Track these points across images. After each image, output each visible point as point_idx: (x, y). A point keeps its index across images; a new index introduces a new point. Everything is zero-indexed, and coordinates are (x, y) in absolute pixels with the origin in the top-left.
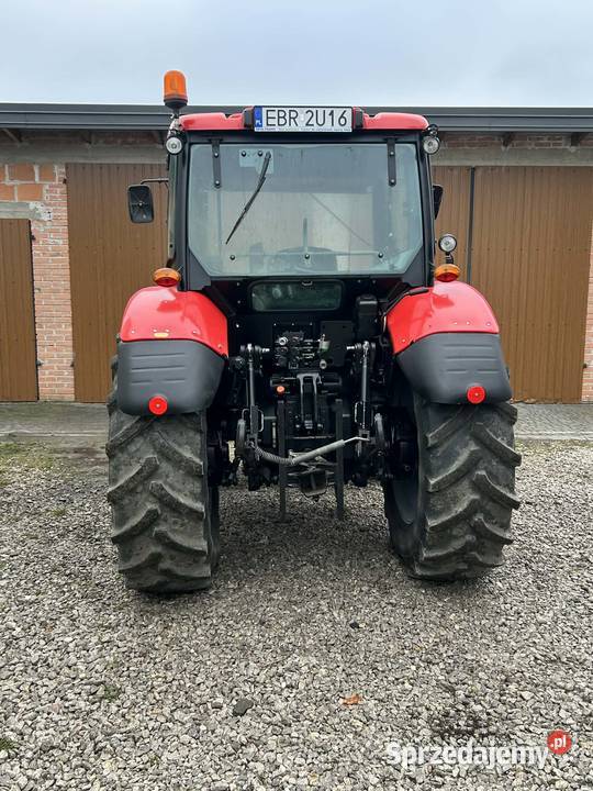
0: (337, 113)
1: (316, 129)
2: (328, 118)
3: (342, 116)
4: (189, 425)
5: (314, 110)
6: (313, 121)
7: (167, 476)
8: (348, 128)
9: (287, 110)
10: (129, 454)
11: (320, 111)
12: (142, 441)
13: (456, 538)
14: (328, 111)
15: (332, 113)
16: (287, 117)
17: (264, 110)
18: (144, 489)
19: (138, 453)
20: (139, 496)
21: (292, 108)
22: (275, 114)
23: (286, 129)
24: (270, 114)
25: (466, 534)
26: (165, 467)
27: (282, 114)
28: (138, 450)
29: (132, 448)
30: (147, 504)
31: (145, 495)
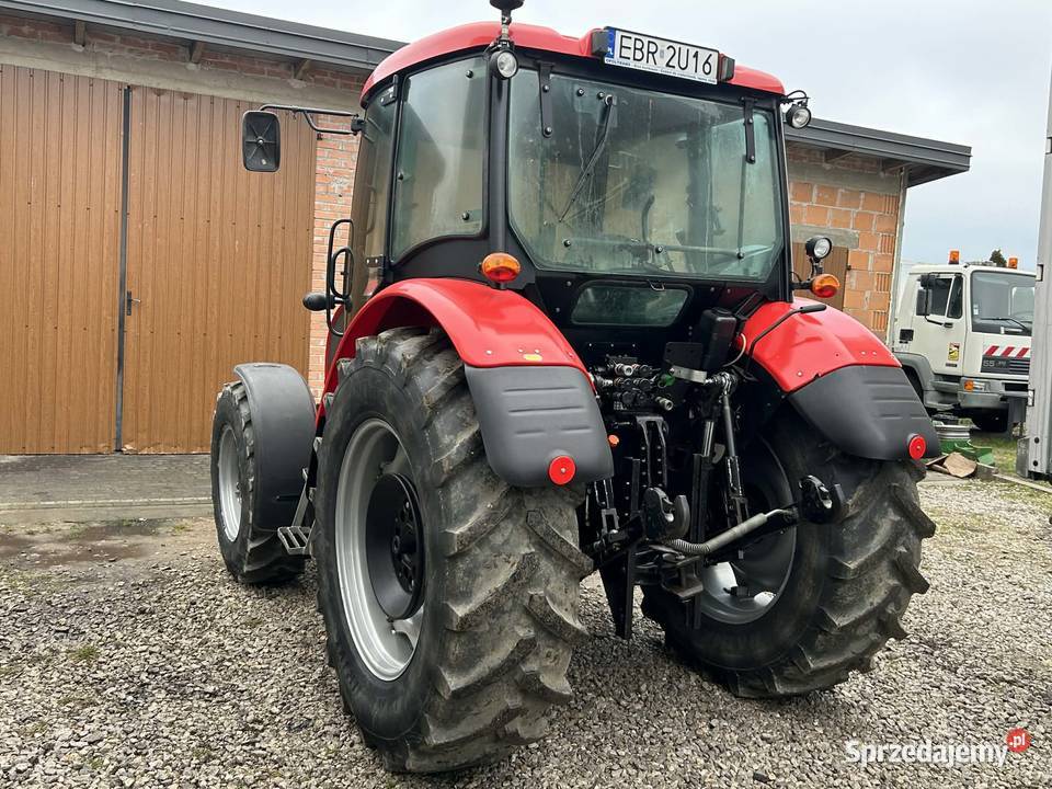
0: (703, 56)
1: (676, 73)
2: (692, 61)
3: (707, 62)
4: (568, 499)
5: (677, 46)
6: (674, 62)
7: (548, 582)
8: (712, 79)
9: (646, 40)
10: (492, 548)
11: (684, 48)
12: (511, 526)
13: (857, 638)
14: (693, 51)
15: (696, 55)
16: (645, 50)
17: (618, 35)
18: (514, 604)
19: (507, 548)
20: (506, 617)
21: (653, 39)
22: (630, 43)
23: (642, 66)
24: (626, 42)
25: (870, 631)
26: (546, 566)
27: (639, 45)
28: (506, 542)
29: (498, 539)
30: (517, 628)
31: (515, 615)
